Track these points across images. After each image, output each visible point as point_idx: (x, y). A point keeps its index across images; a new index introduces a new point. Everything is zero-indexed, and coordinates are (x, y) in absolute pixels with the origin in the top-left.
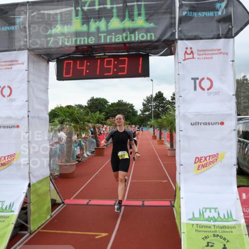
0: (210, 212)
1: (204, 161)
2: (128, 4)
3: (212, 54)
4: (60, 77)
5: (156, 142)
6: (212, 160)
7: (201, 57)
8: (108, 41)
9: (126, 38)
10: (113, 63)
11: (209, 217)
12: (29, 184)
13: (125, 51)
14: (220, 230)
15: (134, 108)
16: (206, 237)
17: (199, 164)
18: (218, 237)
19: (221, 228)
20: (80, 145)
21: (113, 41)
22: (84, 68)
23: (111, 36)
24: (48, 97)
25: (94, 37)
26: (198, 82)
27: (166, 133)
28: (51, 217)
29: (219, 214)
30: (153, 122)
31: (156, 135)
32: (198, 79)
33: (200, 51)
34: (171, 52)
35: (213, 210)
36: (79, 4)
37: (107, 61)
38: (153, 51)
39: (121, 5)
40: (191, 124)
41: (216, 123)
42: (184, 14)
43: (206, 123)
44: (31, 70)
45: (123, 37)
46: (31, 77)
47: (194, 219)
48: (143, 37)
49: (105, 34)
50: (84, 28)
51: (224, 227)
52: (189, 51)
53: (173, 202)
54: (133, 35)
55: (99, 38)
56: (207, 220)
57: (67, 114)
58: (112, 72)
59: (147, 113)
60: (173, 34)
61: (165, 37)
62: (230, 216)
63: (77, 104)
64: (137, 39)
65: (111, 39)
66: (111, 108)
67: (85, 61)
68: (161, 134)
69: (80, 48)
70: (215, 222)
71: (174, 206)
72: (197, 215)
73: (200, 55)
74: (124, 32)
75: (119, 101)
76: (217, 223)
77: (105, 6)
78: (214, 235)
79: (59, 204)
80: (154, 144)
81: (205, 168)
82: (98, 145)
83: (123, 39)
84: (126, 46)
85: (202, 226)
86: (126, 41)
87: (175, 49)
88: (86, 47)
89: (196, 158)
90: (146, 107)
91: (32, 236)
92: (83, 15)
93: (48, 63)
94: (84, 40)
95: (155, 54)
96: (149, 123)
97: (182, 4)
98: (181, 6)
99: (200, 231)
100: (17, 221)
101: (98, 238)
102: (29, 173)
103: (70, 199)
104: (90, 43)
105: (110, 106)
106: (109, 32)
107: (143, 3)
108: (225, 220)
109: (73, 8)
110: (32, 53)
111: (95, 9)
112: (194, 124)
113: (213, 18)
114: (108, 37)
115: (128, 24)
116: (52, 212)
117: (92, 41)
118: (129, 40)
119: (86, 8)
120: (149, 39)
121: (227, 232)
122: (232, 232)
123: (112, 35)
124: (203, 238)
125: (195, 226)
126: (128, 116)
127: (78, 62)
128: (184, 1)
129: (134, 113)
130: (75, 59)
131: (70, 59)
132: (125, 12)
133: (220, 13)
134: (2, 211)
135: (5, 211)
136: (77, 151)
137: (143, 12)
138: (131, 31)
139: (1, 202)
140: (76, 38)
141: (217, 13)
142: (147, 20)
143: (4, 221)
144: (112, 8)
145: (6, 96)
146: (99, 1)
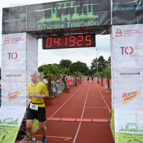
0: (132, 126)
1: (128, 96)
2: (83, 5)
3: (133, 33)
4: (44, 47)
5: (99, 85)
6: (133, 95)
7: (126, 35)
8: (72, 27)
9: (82, 24)
10: (74, 39)
11: (131, 129)
13: (81, 32)
14: (138, 137)
16: (130, 141)
17: (125, 97)
18: (137, 141)
19: (139, 135)
20: (55, 86)
21: (75, 26)
22: (58, 42)
23: (73, 24)
24: (37, 59)
25: (64, 24)
26: (124, 49)
27: (105, 80)
28: (39, 128)
29: (137, 127)
30: (97, 73)
31: (99, 81)
33: (125, 31)
34: (108, 33)
35: (134, 125)
36: (55, 6)
37: (71, 38)
38: (98, 32)
39: (79, 6)
40: (120, 74)
41: (135, 73)
42: (115, 10)
43: (129, 73)
44: (28, 43)
45: (80, 24)
46: (28, 47)
47: (122, 130)
48: (92, 23)
49: (70, 23)
50: (58, 19)
51: (141, 135)
52: (119, 32)
53: (109, 120)
54: (86, 23)
56: (130, 131)
57: (49, 69)
58: (74, 44)
59: (94, 68)
60: (110, 22)
61: (105, 24)
64: (88, 25)
65: (73, 25)
66: (73, 66)
67: (59, 38)
68: (102, 80)
69: (56, 31)
70: (135, 132)
71: (110, 122)
72: (124, 128)
74: (81, 21)
75: (78, 61)
76: (136, 133)
77: (70, 7)
78: (135, 140)
81: (129, 100)
82: (66, 87)
83: (80, 25)
84: (82, 29)
85: (127, 134)
86: (82, 26)
87: (111, 31)
88: (59, 30)
89: (123, 94)
90: (93, 65)
91: (28, 138)
92: (57, 12)
93: (38, 39)
94: (58, 26)
95: (99, 33)
96: (95, 74)
97: (115, 4)
98: (114, 5)
99: (126, 137)
100: (20, 130)
101: (66, 140)
102: (27, 102)
103: (50, 117)
104: (62, 28)
105: (73, 64)
106: (72, 21)
107: (92, 4)
108: (141, 131)
109: (52, 8)
110: (29, 34)
111: (64, 8)
112: (122, 74)
113: (133, 11)
114: (72, 24)
115: (83, 16)
117: (62, 26)
118: (84, 26)
119: (59, 8)
120: (95, 25)
121: (142, 138)
124: (128, 142)
125: (123, 134)
126: (83, 70)
127: (55, 39)
128: (116, 2)
129: (87, 68)
130: (53, 37)
131: (50, 37)
132: (82, 10)
133: (137, 8)
134: (12, 123)
135: (13, 123)
136: (54, 90)
137: (92, 10)
138: (85, 20)
139: (11, 118)
140: (53, 25)
141: (136, 8)
142: (94, 14)
143: (12, 129)
144: (74, 8)
145: (14, 58)
146: (67, 4)
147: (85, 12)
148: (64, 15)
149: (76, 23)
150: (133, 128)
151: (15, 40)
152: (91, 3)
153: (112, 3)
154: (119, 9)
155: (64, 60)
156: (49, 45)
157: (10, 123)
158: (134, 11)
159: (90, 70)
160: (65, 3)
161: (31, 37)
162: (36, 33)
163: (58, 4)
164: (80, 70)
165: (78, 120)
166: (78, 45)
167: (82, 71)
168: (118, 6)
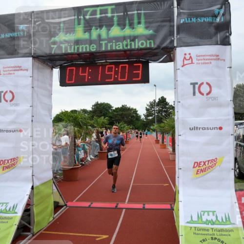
0: (208, 215)
1: (203, 166)
2: (129, 13)
3: (211, 59)
4: (63, 83)
5: (158, 146)
6: (211, 165)
7: (200, 61)
8: (109, 49)
10: (114, 69)
11: (207, 220)
12: (33, 187)
13: (126, 58)
14: (218, 233)
15: (138, 113)
16: (204, 240)
18: (216, 240)
19: (219, 231)
20: (84, 148)
21: (114, 48)
22: (86, 74)
23: (111, 44)
24: (51, 102)
25: (96, 45)
27: (168, 138)
28: (54, 219)
29: (217, 217)
30: (156, 126)
31: (159, 139)
32: (197, 83)
33: (199, 56)
34: (171, 59)
35: (211, 214)
36: (81, 13)
37: (108, 67)
38: (153, 58)
39: (122, 14)
40: (190, 128)
41: (215, 128)
42: (182, 22)
43: (205, 128)
44: (36, 76)
45: (123, 45)
46: (36, 83)
47: (192, 222)
48: (142, 44)
49: (106, 42)
50: (87, 36)
51: (222, 230)
52: (188, 57)
53: (173, 205)
54: (133, 43)
55: (101, 45)
56: (205, 223)
57: (71, 118)
58: (113, 78)
59: (150, 118)
60: (172, 42)
61: (165, 45)
62: (228, 220)
63: (82, 109)
64: (137, 47)
65: (111, 46)
66: (115, 113)
67: (88, 68)
68: (163, 138)
69: (83, 55)
70: (213, 225)
71: (173, 210)
72: (195, 218)
73: (199, 60)
74: (124, 40)
75: (123, 106)
76: (215, 227)
77: (107, 15)
78: (212, 238)
79: (62, 207)
80: (156, 148)
81: (204, 173)
82: (101, 149)
83: (123, 47)
84: (126, 53)
85: (200, 229)
86: (126, 48)
87: (174, 56)
88: (88, 55)
89: (195, 163)
90: (149, 112)
91: (34, 237)
92: (85, 24)
93: (52, 69)
94: (86, 48)
95: (155, 61)
96: (152, 127)
97: (181, 13)
98: (179, 14)
99: (197, 234)
100: (20, 223)
101: (98, 240)
102: (33, 175)
103: (72, 201)
104: (92, 50)
105: (114, 111)
106: (110, 40)
107: (142, 12)
108: (223, 223)
109: (76, 17)
110: (36, 60)
111: (96, 18)
112: (193, 128)
113: (211, 23)
114: (109, 45)
116: (55, 214)
117: (93, 48)
118: (129, 47)
119: (87, 17)
120: (148, 46)
121: (225, 235)
122: (229, 235)
123: (113, 43)
124: (201, 241)
125: (193, 229)
126: (131, 121)
127: (81, 68)
128: (182, 9)
129: (138, 117)
130: (77, 66)
131: (72, 65)
132: (126, 21)
133: (218, 20)
134: (6, 212)
135: (9, 212)
136: (82, 155)
137: (143, 21)
138: (132, 38)
139: (5, 203)
140: (78, 46)
141: (215, 20)
142: (147, 28)
143: (7, 222)
144: (113, 17)
145: (9, 101)
146: (101, 11)
147: (131, 25)
148: (97, 29)
149: (116, 43)
150: (209, 218)
151: (10, 69)
152: (141, 10)
153: (176, 10)
154: (188, 20)
155: (99, 103)
156: (71, 79)
157: (3, 212)
158: (214, 24)
159: (144, 121)
160: (98, 9)
161: (40, 66)
162: (49, 59)
163: (86, 9)
164: (127, 120)
165: (121, 205)
166: (119, 79)
167: (129, 123)
168: (185, 16)
